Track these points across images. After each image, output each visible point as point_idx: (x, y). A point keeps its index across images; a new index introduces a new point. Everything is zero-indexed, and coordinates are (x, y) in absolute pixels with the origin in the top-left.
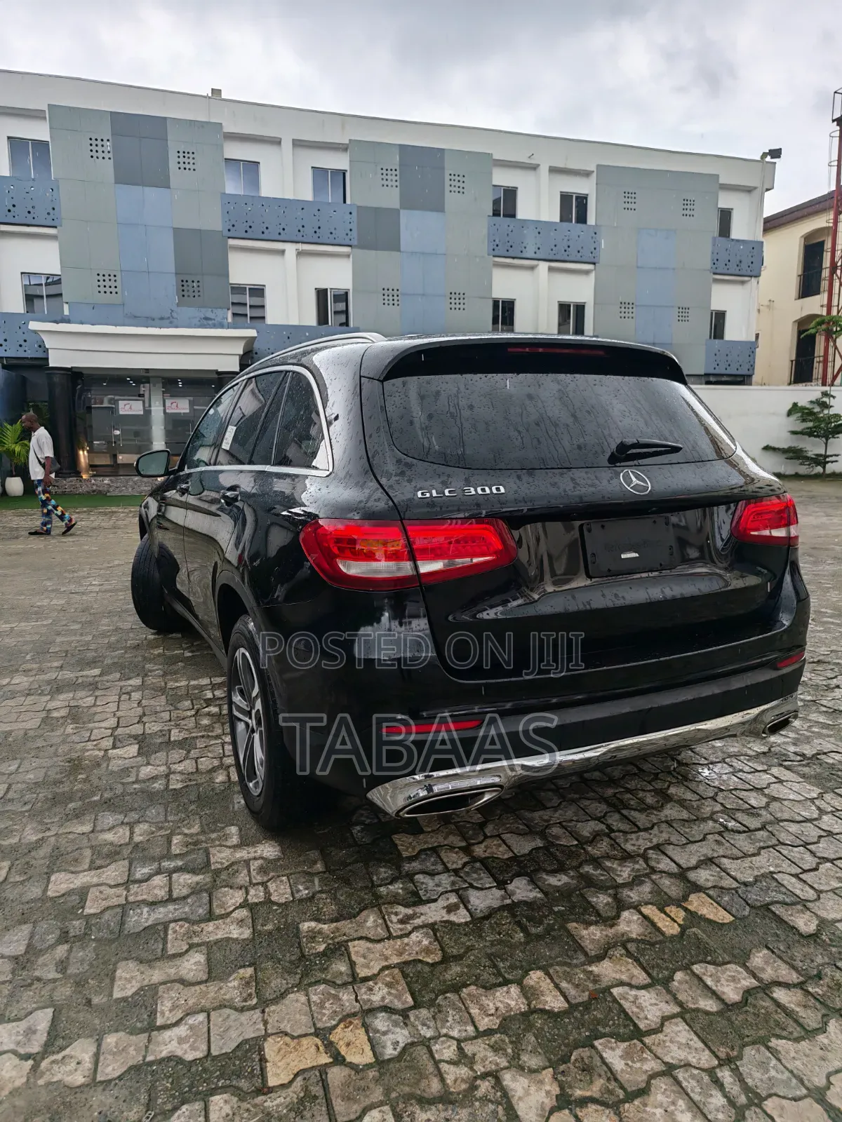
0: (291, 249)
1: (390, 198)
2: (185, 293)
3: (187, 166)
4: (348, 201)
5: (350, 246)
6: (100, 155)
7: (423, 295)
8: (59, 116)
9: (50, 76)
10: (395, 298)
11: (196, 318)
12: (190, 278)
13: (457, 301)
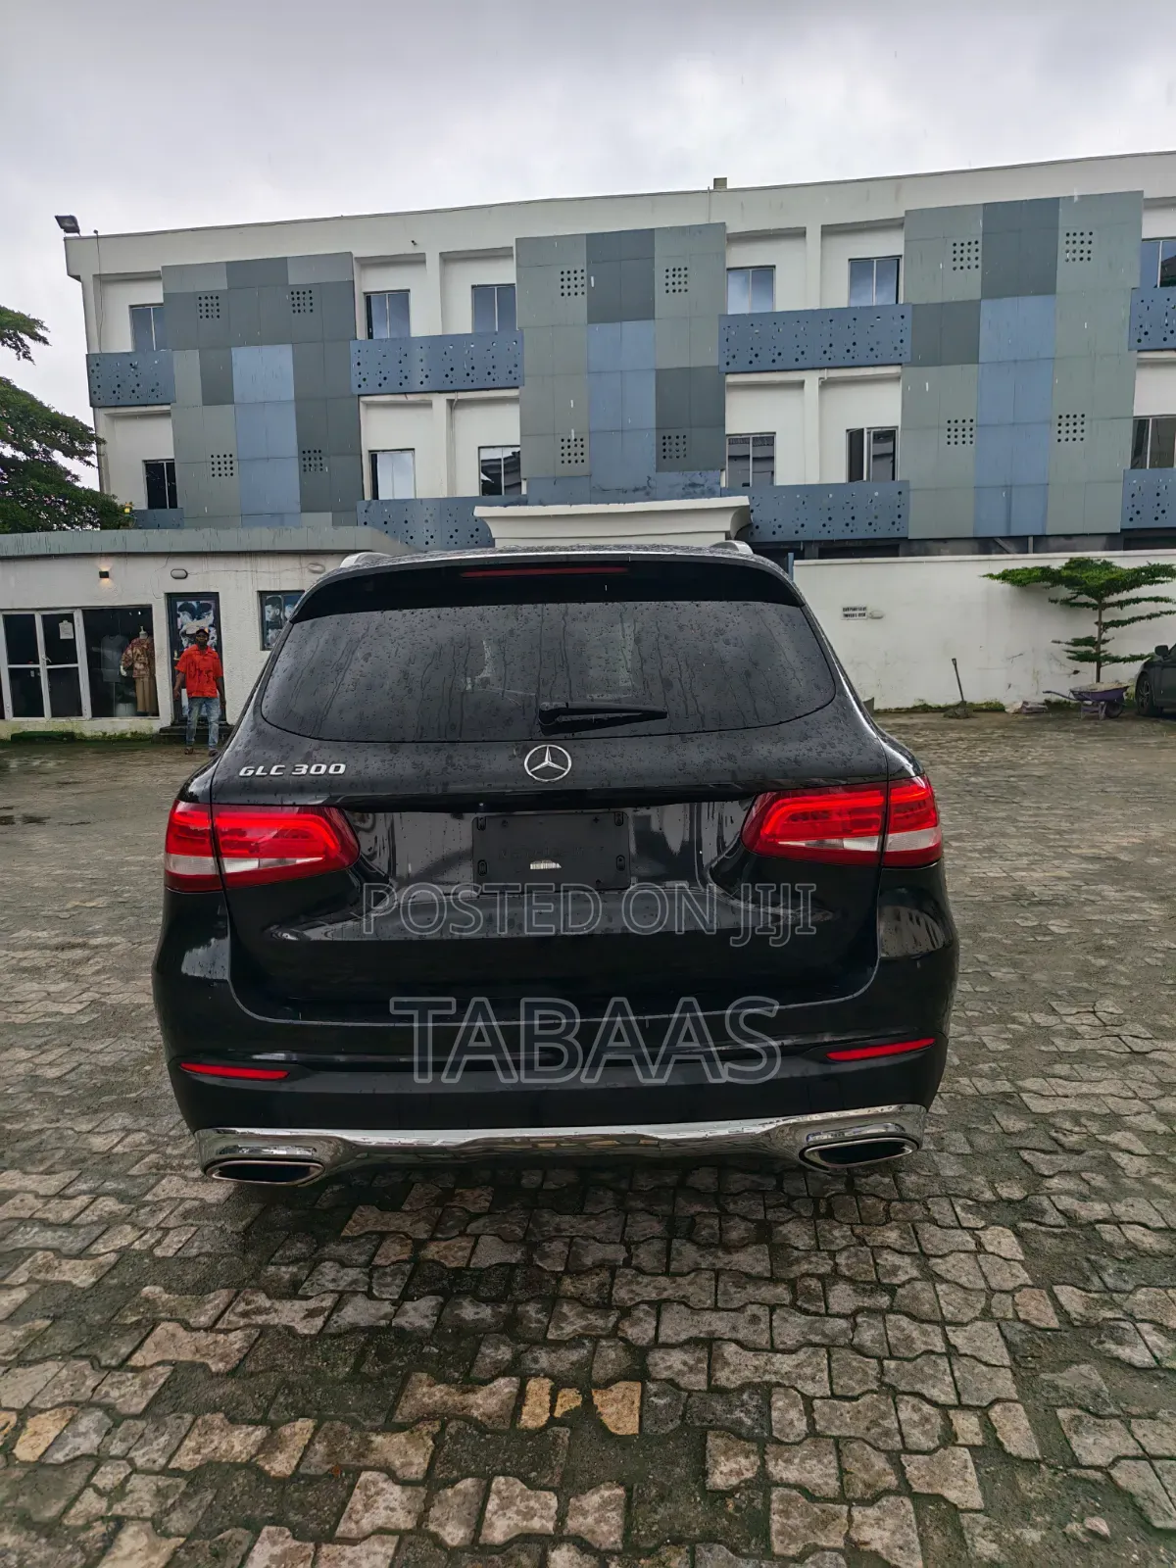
0: (812, 379)
1: (967, 285)
2: (667, 453)
3: (677, 287)
4: (901, 301)
5: (900, 364)
6: (573, 290)
7: (1013, 424)
8: (529, 251)
9: (520, 203)
10: (968, 433)
11: (678, 485)
12: (673, 433)
13: (1071, 428)
